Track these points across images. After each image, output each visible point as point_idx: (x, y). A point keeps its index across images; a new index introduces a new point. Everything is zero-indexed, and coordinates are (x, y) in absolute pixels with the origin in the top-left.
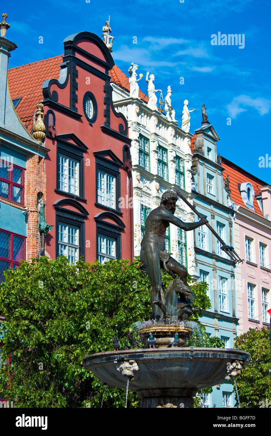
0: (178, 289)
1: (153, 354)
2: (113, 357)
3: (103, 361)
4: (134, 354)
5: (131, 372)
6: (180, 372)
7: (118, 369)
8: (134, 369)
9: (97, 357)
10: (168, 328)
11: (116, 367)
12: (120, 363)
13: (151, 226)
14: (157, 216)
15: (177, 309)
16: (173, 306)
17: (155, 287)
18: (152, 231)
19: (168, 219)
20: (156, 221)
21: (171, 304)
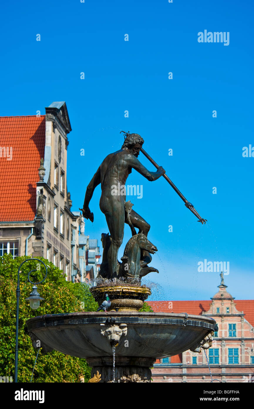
0: (143, 246)
1: (148, 319)
2: (102, 318)
3: (84, 322)
4: (127, 317)
5: (120, 337)
6: (166, 340)
7: (103, 333)
8: (123, 334)
9: (73, 317)
10: (135, 288)
11: (102, 330)
12: (108, 326)
13: (116, 171)
14: (124, 161)
15: (140, 267)
16: (136, 264)
17: (118, 241)
18: (117, 177)
19: (135, 166)
20: (123, 166)
21: (135, 261)
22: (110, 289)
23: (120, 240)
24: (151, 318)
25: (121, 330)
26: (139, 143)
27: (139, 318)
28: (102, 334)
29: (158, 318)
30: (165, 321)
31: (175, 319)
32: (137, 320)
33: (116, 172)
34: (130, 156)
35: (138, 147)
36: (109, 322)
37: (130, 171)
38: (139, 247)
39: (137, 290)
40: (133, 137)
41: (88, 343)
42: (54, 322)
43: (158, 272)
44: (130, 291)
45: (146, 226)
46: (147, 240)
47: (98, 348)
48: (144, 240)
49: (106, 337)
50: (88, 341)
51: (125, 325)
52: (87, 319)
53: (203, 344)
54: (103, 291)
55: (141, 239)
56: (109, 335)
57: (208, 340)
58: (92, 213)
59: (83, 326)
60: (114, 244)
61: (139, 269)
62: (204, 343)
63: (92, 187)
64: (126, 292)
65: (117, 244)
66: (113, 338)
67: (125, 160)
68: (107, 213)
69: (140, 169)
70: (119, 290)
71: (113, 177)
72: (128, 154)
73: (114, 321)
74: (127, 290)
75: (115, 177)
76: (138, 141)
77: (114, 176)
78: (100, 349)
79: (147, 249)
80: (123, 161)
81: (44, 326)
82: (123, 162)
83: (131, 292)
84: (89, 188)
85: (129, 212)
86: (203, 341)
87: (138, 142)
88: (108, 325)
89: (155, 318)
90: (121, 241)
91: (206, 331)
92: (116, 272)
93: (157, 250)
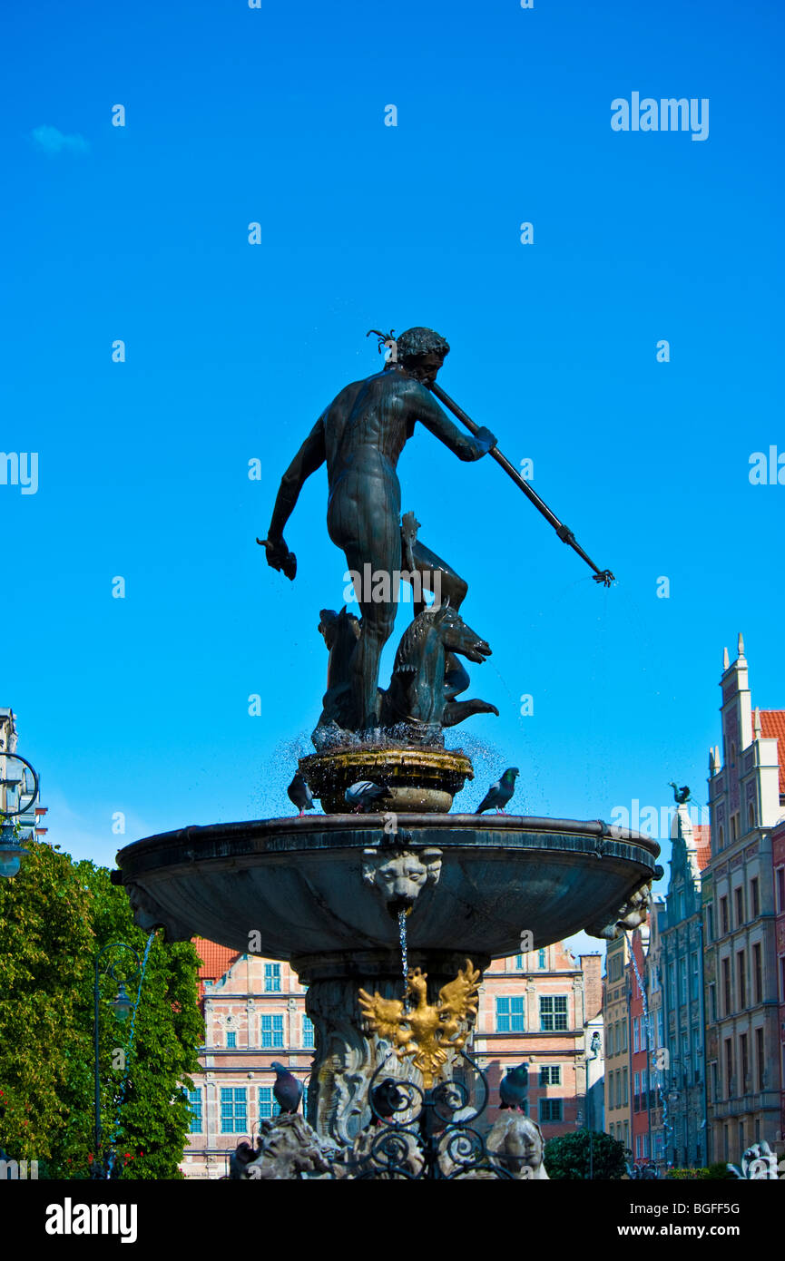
0: (454, 639)
1: (503, 834)
2: (370, 834)
3: (316, 844)
4: (443, 828)
5: (419, 888)
6: (542, 898)
7: (369, 875)
8: (428, 878)
9: (281, 832)
10: (436, 757)
11: (366, 868)
12: (386, 857)
13: (375, 425)
14: (399, 400)
15: (443, 700)
16: (434, 691)
17: (381, 623)
18: (379, 443)
19: (428, 414)
20: (395, 413)
21: (431, 682)
22: (367, 760)
23: (388, 621)
24: (509, 832)
25: (423, 867)
26: (436, 353)
27: (477, 831)
28: (368, 880)
29: (529, 833)
30: (549, 841)
31: (574, 837)
32: (472, 837)
33: (377, 431)
34: (411, 388)
35: (433, 364)
36: (392, 844)
37: (410, 432)
38: (440, 643)
39: (442, 762)
40: (419, 337)
41: (319, 907)
42: (218, 846)
43: (497, 714)
44: (423, 763)
45: (457, 586)
46: (461, 621)
47: (345, 923)
48: (454, 622)
49: (377, 888)
50: (319, 902)
51: (438, 852)
52: (324, 836)
53: (624, 916)
54: (345, 764)
55: (447, 621)
56: (388, 881)
57: (639, 902)
58: (293, 555)
59: (311, 856)
60: (370, 634)
61: (441, 705)
62: (628, 912)
63: (297, 477)
64: (411, 767)
65: (381, 633)
66: (401, 891)
67: (401, 397)
68: (352, 543)
69: (438, 423)
70: (392, 761)
71: (368, 442)
72: (407, 380)
73: (408, 839)
74: (416, 762)
75: (373, 443)
76: (435, 347)
77: (371, 439)
78: (349, 927)
79: (462, 649)
80: (395, 399)
81: (189, 859)
82: (396, 402)
83: (427, 768)
84: (288, 480)
85: (411, 543)
86: (626, 906)
87: (434, 350)
88: (387, 853)
89: (520, 833)
90: (390, 623)
91: (638, 877)
92: (374, 714)
93: (489, 653)
